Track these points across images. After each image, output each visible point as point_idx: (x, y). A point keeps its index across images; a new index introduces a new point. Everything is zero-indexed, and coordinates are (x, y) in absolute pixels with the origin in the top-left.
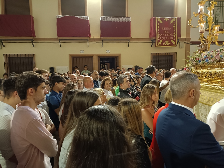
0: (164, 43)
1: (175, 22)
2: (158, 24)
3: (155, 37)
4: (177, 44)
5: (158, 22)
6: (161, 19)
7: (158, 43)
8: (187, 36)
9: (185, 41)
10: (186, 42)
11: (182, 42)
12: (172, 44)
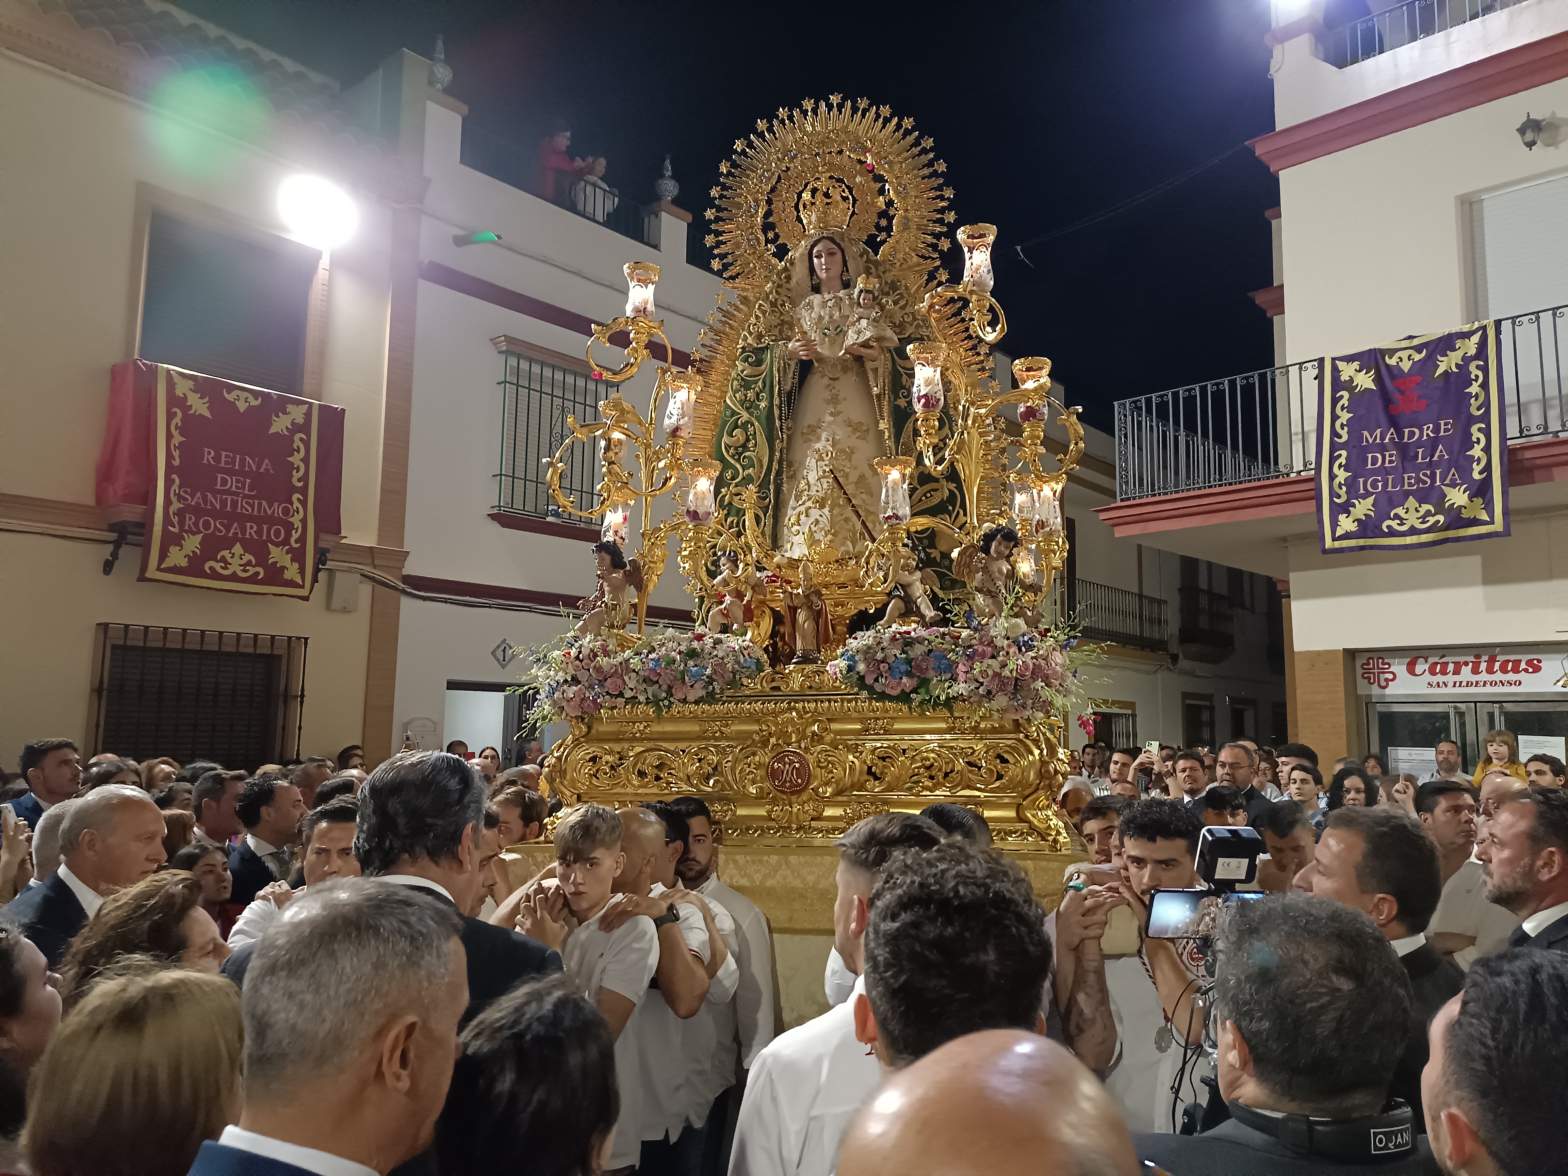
0: (211, 563)
1: (305, 428)
2: (177, 420)
3: (140, 508)
4: (315, 580)
5: (175, 401)
6: (200, 387)
7: (163, 556)
8: (381, 538)
9: (368, 569)
10: (378, 573)
11: (349, 571)
12: (275, 576)
